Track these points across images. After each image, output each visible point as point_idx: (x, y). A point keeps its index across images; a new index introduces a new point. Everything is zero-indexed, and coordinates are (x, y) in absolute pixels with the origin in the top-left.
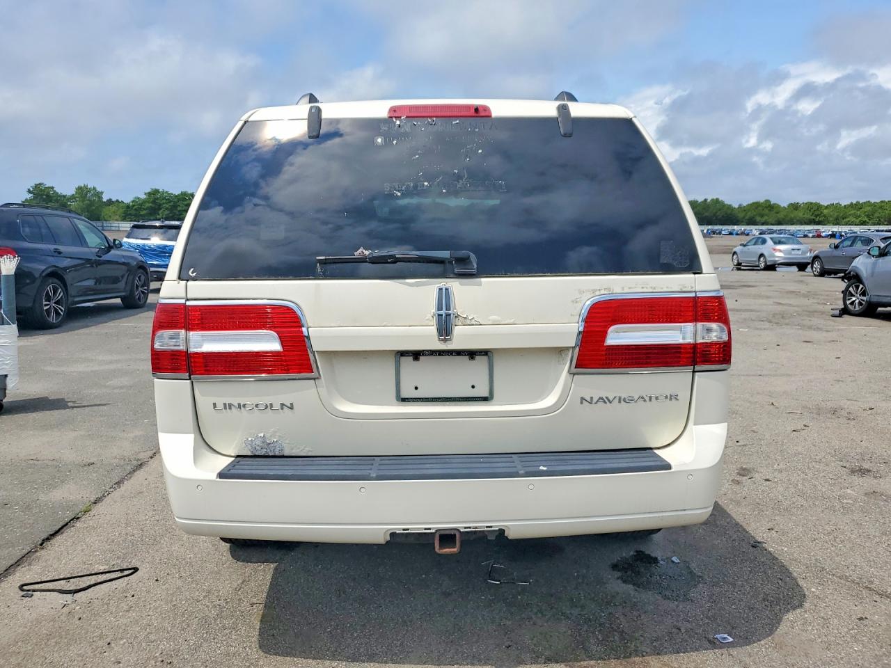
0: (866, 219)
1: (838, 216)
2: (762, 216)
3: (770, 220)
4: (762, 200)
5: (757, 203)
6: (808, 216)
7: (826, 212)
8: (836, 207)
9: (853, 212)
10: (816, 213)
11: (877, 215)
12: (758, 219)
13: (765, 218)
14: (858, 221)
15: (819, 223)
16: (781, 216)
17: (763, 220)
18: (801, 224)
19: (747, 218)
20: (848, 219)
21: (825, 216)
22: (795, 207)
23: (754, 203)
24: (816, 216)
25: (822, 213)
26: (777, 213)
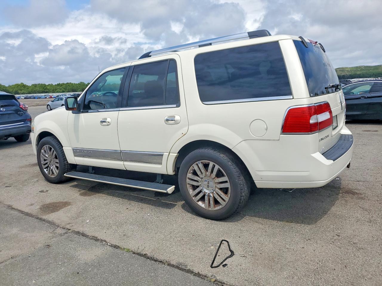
0: (64, 90)
1: (53, 89)
2: (21, 90)
3: (25, 92)
4: (20, 83)
5: (17, 84)
6: (41, 90)
7: (48, 87)
8: (51, 85)
9: (58, 87)
10: (45, 88)
11: (67, 88)
12: (20, 92)
13: (23, 91)
14: (61, 91)
15: (46, 92)
16: (30, 90)
17: (22, 92)
18: (39, 93)
19: (14, 91)
20: (57, 90)
21: (48, 89)
22: (35, 86)
23: (16, 85)
24: (45, 89)
25: (47, 88)
26: (28, 89)
